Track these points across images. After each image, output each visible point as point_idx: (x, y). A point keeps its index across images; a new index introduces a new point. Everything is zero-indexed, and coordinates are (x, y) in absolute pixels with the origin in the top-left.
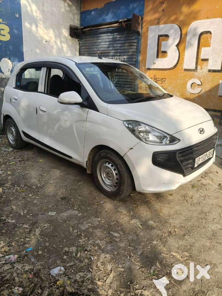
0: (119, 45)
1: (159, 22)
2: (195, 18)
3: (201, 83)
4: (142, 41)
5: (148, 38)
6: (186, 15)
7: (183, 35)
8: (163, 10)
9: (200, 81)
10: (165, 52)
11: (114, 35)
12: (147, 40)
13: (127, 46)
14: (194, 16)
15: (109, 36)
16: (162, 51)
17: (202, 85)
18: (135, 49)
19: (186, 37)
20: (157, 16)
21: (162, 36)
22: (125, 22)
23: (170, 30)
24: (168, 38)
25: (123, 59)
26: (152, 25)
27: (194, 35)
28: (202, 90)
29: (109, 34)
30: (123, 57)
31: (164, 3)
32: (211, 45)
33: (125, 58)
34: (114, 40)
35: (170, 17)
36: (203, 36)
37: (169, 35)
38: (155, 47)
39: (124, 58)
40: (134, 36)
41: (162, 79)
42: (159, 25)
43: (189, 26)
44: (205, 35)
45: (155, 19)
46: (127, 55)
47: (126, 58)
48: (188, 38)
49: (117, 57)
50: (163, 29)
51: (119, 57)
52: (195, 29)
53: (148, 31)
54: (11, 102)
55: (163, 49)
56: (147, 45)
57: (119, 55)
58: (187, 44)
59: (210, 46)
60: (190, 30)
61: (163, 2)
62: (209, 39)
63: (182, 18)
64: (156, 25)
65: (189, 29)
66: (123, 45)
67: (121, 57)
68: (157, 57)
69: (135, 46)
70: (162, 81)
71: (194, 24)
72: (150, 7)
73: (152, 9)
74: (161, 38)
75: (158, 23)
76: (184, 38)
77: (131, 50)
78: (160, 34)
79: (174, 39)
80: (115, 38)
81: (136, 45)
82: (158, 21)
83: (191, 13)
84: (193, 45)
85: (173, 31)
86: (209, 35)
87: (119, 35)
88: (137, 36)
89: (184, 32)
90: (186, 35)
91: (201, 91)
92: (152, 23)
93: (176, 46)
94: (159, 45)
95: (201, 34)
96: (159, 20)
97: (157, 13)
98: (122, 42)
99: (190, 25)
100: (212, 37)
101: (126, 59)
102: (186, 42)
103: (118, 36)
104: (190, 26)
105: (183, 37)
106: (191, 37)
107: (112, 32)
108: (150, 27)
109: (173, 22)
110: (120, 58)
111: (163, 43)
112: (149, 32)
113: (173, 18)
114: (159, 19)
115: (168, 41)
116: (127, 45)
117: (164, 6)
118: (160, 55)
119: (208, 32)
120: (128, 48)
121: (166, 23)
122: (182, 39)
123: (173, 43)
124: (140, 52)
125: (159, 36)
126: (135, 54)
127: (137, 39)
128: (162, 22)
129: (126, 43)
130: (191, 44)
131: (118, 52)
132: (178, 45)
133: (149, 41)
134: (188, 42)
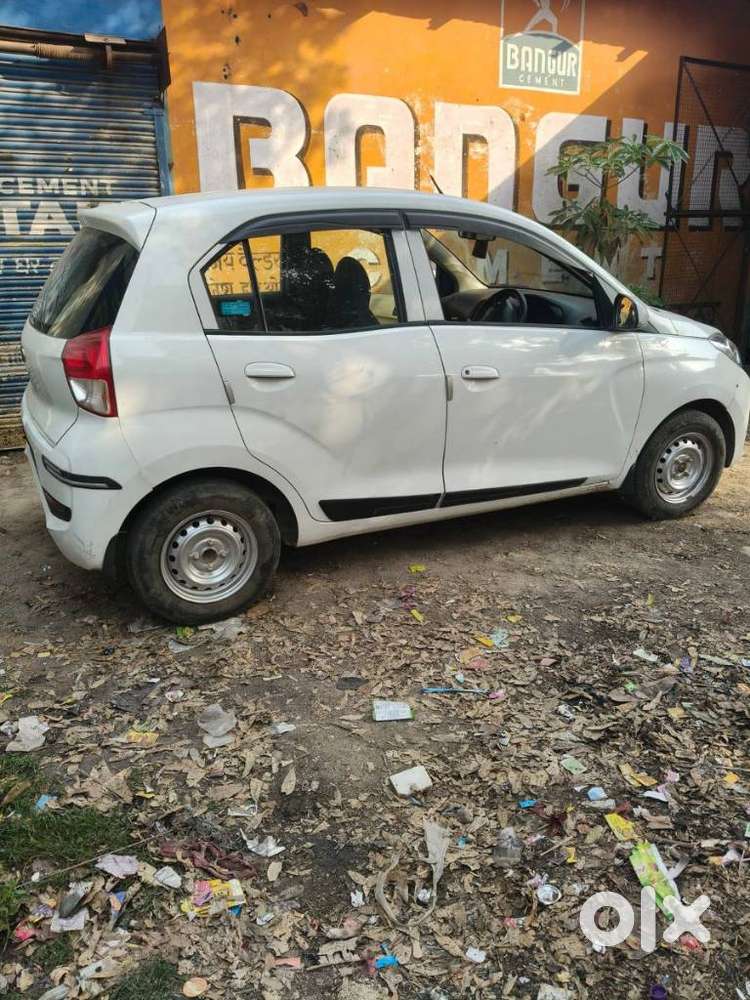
0: (67, 132)
1: (230, 74)
2: (341, 85)
3: (378, 259)
4: (172, 126)
5: (194, 118)
6: (313, 71)
7: (313, 125)
8: (237, 40)
9: (375, 254)
10: (264, 173)
11: (32, 87)
12: (193, 128)
13: (111, 140)
14: (338, 78)
16: (254, 169)
17: (379, 264)
18: (149, 153)
19: (323, 135)
20: (218, 49)
21: (246, 120)
22: (115, 47)
23: (270, 105)
24: (270, 131)
25: (95, 187)
26: (204, 78)
27: (344, 130)
28: (380, 277)
30: (95, 182)
31: (235, 16)
32: (387, 163)
33: (104, 185)
34: (34, 109)
35: (265, 66)
36: (366, 137)
37: (270, 120)
38: (228, 153)
39: (99, 185)
40: (139, 107)
41: (270, 256)
42: (231, 83)
43: (325, 106)
44: (370, 135)
45: (214, 60)
47: (113, 185)
48: (328, 136)
49: (64, 181)
50: (248, 98)
51: (76, 181)
52: (345, 114)
53: (190, 94)
54: (231, 400)
55: (256, 161)
56: (195, 146)
57: (71, 170)
58: (327, 153)
59: (384, 165)
60: (330, 114)
61: (233, 13)
62: (380, 146)
63: (302, 75)
64: (220, 81)
65: (326, 111)
66: (90, 136)
67: (83, 181)
68: (241, 184)
69: (146, 142)
70: (270, 261)
71: (339, 101)
72: (188, 14)
73: (195, 23)
74: (243, 127)
75: (226, 77)
76: (315, 135)
77: (134, 157)
78: (240, 113)
79: (291, 136)
80: (38, 100)
81: (153, 139)
82: (224, 70)
83: (329, 66)
84: (344, 158)
85: (282, 110)
86: (378, 135)
87: (58, 89)
88: (150, 108)
89: (314, 119)
90: (321, 127)
91: (379, 281)
92: (203, 70)
93: (297, 156)
94: (243, 150)
95: (361, 132)
96: (229, 68)
97: (217, 40)
99: (329, 100)
100: (387, 145)
101: (108, 188)
102: (324, 148)
103: (55, 96)
104: (330, 105)
105: (313, 132)
106: (336, 135)
107: (13, 72)
108: (196, 85)
109: (279, 82)
110: (79, 184)
111: (254, 144)
112: (196, 101)
113: (276, 69)
114: (227, 65)
115: (269, 139)
116: (106, 134)
117: (241, 24)
118: (250, 179)
119: (377, 129)
120: (115, 146)
121: (253, 81)
122: (312, 137)
123: (287, 146)
124: (171, 166)
125: (239, 121)
126: (156, 172)
127: (153, 120)
128: (241, 76)
129: (105, 128)
130: (337, 155)
131: (65, 158)
132: (302, 155)
133: (200, 132)
134: (330, 149)
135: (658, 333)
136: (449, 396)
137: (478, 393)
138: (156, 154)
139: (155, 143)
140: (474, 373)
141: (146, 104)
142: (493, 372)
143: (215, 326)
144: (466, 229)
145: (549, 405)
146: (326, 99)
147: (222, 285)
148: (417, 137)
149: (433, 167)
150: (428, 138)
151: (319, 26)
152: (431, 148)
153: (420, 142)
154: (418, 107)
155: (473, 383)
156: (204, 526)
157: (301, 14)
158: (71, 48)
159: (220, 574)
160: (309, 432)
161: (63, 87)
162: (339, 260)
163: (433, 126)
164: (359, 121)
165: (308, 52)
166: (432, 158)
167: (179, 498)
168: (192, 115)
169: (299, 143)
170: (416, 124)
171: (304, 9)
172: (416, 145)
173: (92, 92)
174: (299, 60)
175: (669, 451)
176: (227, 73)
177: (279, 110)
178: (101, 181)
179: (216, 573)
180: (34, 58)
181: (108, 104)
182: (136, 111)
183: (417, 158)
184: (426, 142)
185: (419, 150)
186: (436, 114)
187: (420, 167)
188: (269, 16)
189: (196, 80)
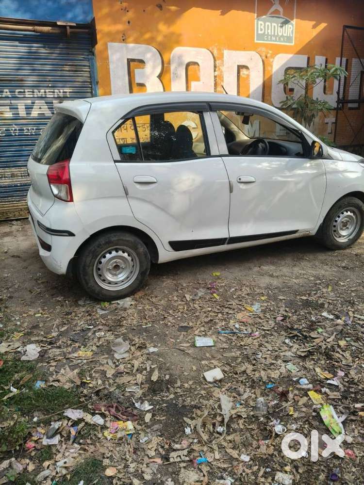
0: (48, 67)
1: (125, 39)
2: (178, 43)
3: (197, 126)
4: (98, 64)
5: (108, 60)
6: (165, 36)
7: (165, 62)
8: (129, 22)
9: (195, 124)
10: (142, 85)
11: (32, 47)
12: (108, 64)
14: (177, 40)
15: (17, 46)
16: (137, 83)
17: (197, 128)
18: (87, 77)
19: (170, 67)
20: (120, 27)
21: (133, 60)
22: (71, 27)
23: (144, 53)
24: (145, 65)
25: (61, 93)
26: (113, 41)
27: (180, 64)
28: (198, 134)
29: (17, 43)
30: (61, 91)
31: (128, 11)
32: (201, 78)
33: (66, 92)
34: (32, 57)
35: (142, 34)
36: (190, 67)
37: (145, 61)
38: (124, 76)
39: (64, 92)
40: (83, 55)
41: (144, 125)
42: (126, 43)
43: (171, 53)
44: (193, 66)
45: (118, 32)
46: (70, 87)
47: (70, 92)
48: (173, 67)
49: (47, 91)
50: (134, 50)
51: (52, 90)
52: (180, 57)
53: (106, 49)
54: (127, 194)
55: (138, 80)
56: (109, 73)
57: (50, 85)
58: (172, 75)
59: (199, 81)
60: (173, 57)
61: (126, 10)
62: (198, 72)
63: (160, 38)
64: (120, 42)
65: (172, 55)
66: (60, 69)
67: (56, 91)
68: (131, 91)
69: (86, 71)
70: (145, 128)
71: (177, 50)
72: (105, 11)
73: (108, 15)
74: (132, 64)
75: (123, 40)
77: (80, 79)
78: (130, 57)
79: (154, 68)
80: (35, 53)
81: (89, 70)
83: (173, 34)
84: (180, 77)
85: (150, 55)
86: (197, 66)
87: (44, 47)
88: (88, 55)
89: (165, 59)
90: (169, 63)
91: (197, 136)
92: (112, 37)
93: (158, 77)
94: (132, 74)
95: (188, 65)
96: (125, 36)
97: (119, 23)
98: (55, 62)
99: (173, 50)
100: (201, 70)
101: (68, 93)
102: (170, 73)
103: (43, 50)
104: (173, 52)
105: (165, 65)
106: (176, 67)
107: (23, 40)
108: (109, 44)
109: (149, 42)
110: (54, 92)
111: (137, 71)
112: (109, 52)
113: (147, 36)
114: (124, 34)
115: (144, 69)
116: (67, 68)
117: (130, 15)
118: (135, 88)
119: (196, 63)
120: (71, 74)
121: (137, 41)
122: (165, 68)
123: (152, 73)
124: (97, 83)
125: (130, 61)
126: (90, 86)
127: (89, 61)
128: (131, 39)
129: (66, 65)
130: (177, 76)
131: (48, 80)
132: (160, 77)
133: (111, 67)
134: (173, 73)
135: (333, 159)
136: (231, 191)
137: (245, 190)
138: (90, 77)
139: (90, 72)
140: (243, 180)
141: (85, 53)
142: (252, 179)
143: (119, 159)
144: (238, 111)
145: (280, 194)
146: (171, 49)
147: (122, 139)
148: (215, 67)
149: (223, 81)
150: (220, 67)
151: (168, 15)
152: (222, 72)
153: (217, 69)
154: (215, 52)
155: (242, 184)
156: (114, 253)
157: (159, 9)
158: (50, 28)
159: (122, 277)
160: (164, 209)
161: (47, 46)
162: (178, 126)
163: (223, 61)
164: (187, 60)
165: (162, 27)
166: (223, 77)
167: (102, 240)
168: (107, 58)
169: (158, 70)
170: (215, 61)
171: (160, 7)
172: (215, 71)
173: (60, 48)
174: (158, 31)
175: (339, 217)
176: (124, 38)
177: (149, 55)
178: (65, 90)
179: (120, 276)
180: (33, 33)
181: (68, 54)
182: (81, 57)
183: (215, 77)
184: (219, 69)
185: (216, 73)
186: (225, 56)
187: (217, 81)
188: (144, 11)
189: (109, 42)
